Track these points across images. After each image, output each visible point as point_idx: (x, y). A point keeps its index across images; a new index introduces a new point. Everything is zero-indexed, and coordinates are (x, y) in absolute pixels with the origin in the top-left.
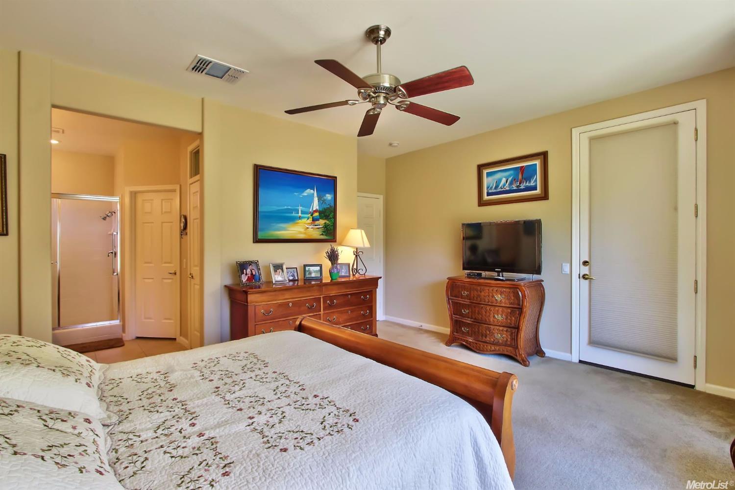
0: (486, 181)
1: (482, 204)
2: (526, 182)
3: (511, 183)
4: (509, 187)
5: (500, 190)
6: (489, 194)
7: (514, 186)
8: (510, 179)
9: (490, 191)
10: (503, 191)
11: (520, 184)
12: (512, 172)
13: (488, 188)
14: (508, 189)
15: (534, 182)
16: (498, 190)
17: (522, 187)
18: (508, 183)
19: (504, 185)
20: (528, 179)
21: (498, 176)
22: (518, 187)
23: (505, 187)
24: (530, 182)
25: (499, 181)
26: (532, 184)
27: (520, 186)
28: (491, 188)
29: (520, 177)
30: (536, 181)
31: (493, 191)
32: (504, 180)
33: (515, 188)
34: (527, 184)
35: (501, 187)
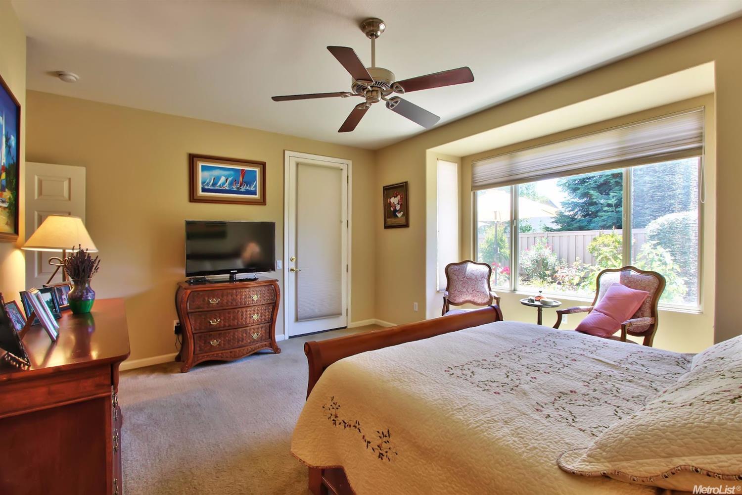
0: (201, 176)
1: (195, 200)
2: (247, 186)
3: (231, 184)
4: (229, 187)
5: (218, 188)
6: (204, 190)
7: (234, 187)
8: (230, 179)
9: (206, 187)
10: (222, 189)
11: (240, 186)
12: (232, 173)
13: (203, 183)
14: (227, 188)
15: (254, 188)
16: (216, 188)
17: (242, 190)
18: (227, 183)
19: (224, 184)
20: (249, 183)
21: (216, 173)
22: (238, 188)
23: (224, 186)
24: (250, 186)
25: (219, 178)
26: (252, 189)
27: (241, 189)
28: (208, 184)
29: (241, 179)
30: (256, 186)
31: (209, 187)
32: (223, 179)
33: (235, 189)
34: (248, 188)
35: (220, 186)
